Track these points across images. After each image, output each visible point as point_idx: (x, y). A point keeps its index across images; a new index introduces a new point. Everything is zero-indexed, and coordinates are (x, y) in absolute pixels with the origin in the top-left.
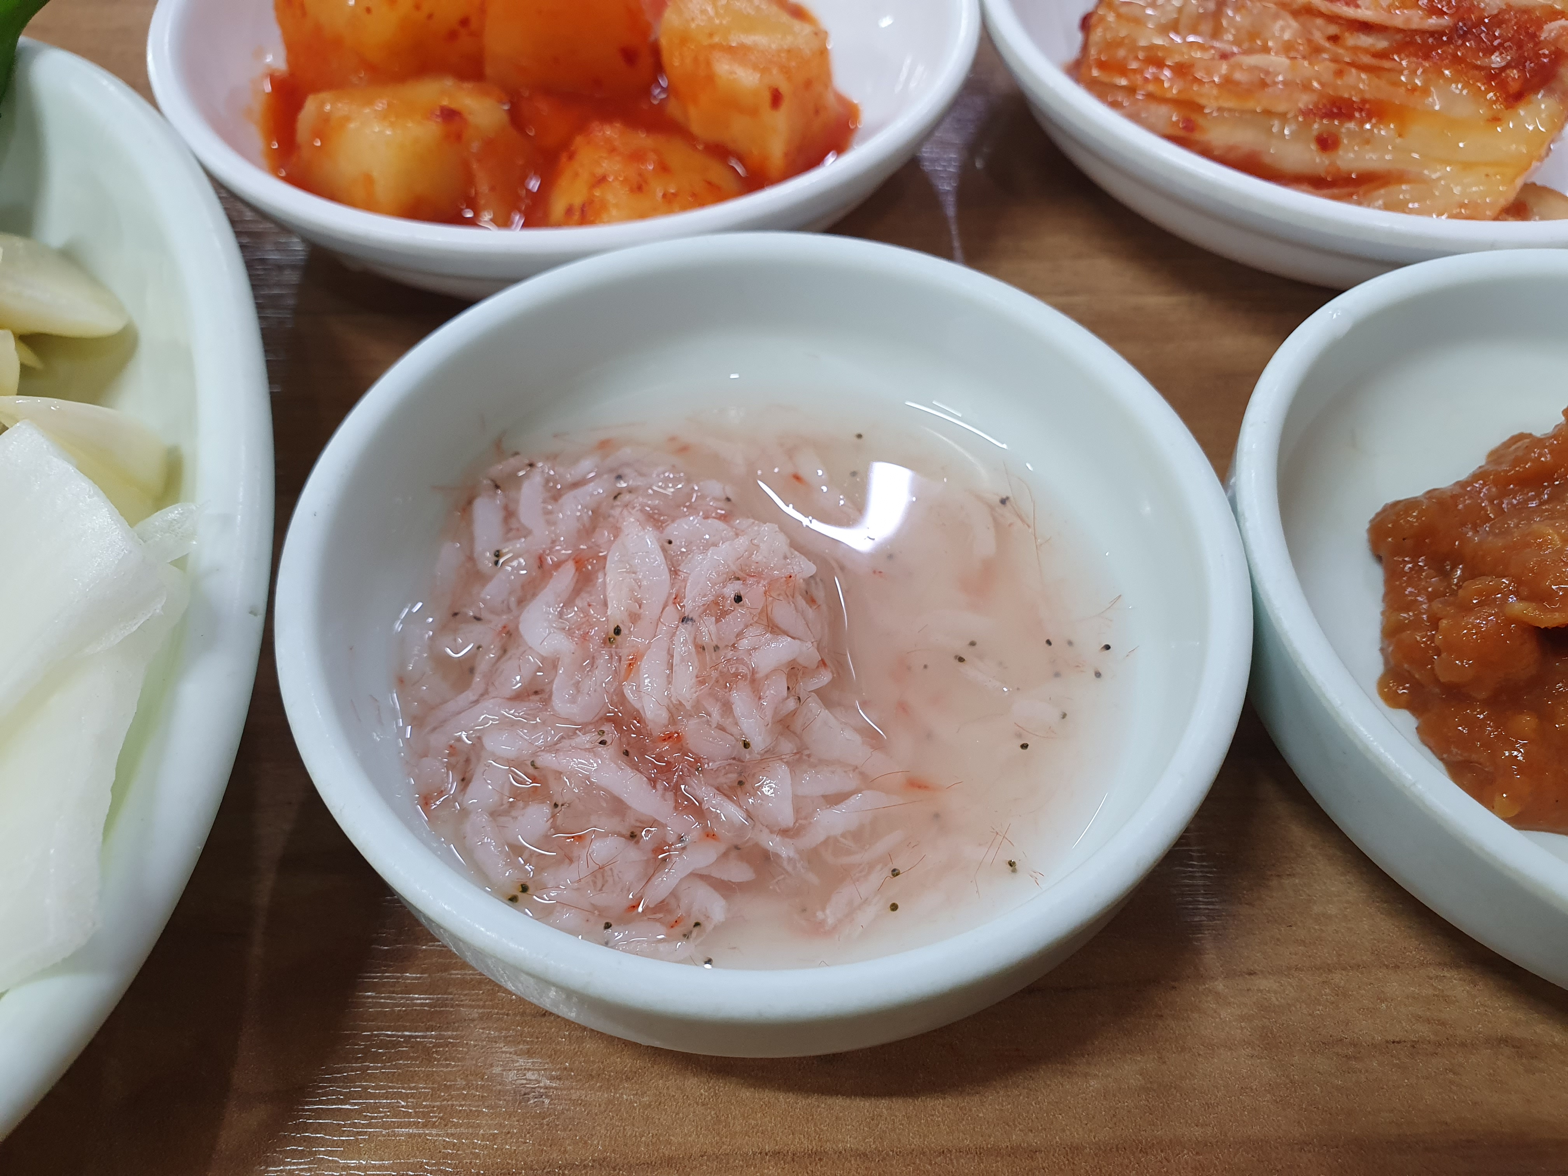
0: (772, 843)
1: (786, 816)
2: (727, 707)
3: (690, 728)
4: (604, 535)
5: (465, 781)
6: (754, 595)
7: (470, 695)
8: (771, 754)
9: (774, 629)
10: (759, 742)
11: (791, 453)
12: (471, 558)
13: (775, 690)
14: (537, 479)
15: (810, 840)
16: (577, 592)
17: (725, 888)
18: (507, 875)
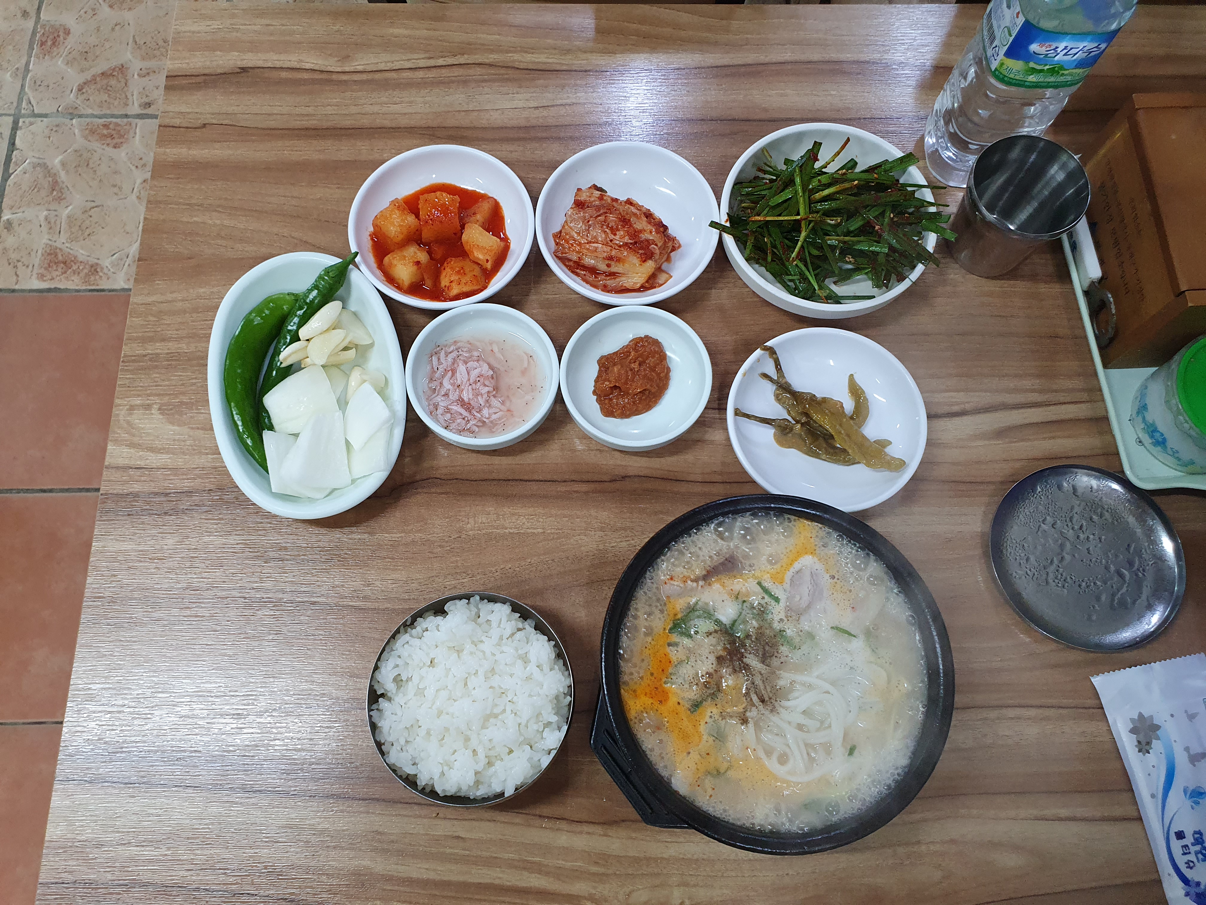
0: (485, 420)
1: (487, 416)
2: (477, 399)
3: (472, 402)
4: (456, 365)
5: (437, 409)
6: (482, 380)
7: (436, 394)
8: (484, 406)
9: (485, 385)
10: (483, 405)
11: (491, 344)
12: (433, 368)
13: (485, 396)
14: (443, 351)
15: (491, 419)
16: (452, 376)
17: (478, 426)
18: (445, 425)
